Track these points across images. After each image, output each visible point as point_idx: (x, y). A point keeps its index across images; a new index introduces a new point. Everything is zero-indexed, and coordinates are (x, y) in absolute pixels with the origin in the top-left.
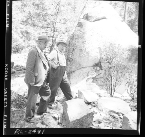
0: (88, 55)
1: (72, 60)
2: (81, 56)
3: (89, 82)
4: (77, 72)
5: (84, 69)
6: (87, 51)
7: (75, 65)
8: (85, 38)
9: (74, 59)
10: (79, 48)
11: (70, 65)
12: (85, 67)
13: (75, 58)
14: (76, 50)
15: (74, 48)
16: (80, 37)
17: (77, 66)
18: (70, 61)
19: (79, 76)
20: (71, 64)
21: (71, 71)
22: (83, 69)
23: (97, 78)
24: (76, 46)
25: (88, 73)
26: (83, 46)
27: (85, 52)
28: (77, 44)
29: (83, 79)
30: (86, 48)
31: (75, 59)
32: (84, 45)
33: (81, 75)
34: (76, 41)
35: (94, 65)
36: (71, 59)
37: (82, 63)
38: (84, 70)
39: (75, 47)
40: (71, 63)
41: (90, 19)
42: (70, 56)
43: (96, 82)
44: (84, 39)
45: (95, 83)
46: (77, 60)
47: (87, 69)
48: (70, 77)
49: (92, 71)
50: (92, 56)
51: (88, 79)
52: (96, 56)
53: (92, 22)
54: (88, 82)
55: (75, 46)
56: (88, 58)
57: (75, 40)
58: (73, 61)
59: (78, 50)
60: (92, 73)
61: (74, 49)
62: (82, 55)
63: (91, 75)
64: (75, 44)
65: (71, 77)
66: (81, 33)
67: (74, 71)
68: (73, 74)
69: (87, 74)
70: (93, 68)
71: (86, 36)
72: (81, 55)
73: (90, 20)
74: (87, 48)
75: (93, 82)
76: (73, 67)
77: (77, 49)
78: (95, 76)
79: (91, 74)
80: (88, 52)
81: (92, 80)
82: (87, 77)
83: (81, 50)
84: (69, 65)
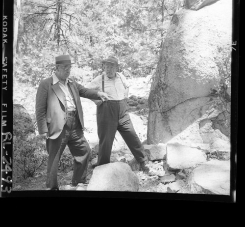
0: (194, 75)
1: (167, 86)
2: (180, 78)
3: (204, 127)
4: (180, 108)
5: (192, 103)
6: (189, 66)
7: (172, 96)
8: (183, 43)
9: (168, 85)
10: (175, 64)
11: (165, 96)
12: (193, 98)
13: (170, 82)
14: (169, 68)
15: (166, 65)
16: (173, 42)
17: (177, 98)
18: (162, 88)
19: (185, 117)
20: (165, 94)
21: (168, 107)
22: (190, 103)
23: (221, 119)
24: (169, 61)
25: (201, 110)
26: (181, 58)
27: (186, 70)
28: (170, 56)
29: (191, 122)
30: (188, 62)
31: (170, 84)
32: (184, 56)
33: (188, 114)
34: (169, 51)
35: (212, 93)
36: (164, 84)
37: (185, 92)
38: (193, 105)
39: (168, 63)
40: (166, 92)
41: (192, 5)
42: (162, 79)
43: (221, 127)
44: (183, 45)
45: (217, 130)
46: (175, 86)
47: (197, 102)
48: (167, 118)
49: (207, 106)
50: (202, 75)
51: (202, 121)
52: (210, 76)
53: (197, 10)
54: (203, 129)
55: (167, 60)
56: (195, 80)
57: (167, 49)
58: (168, 88)
59: (173, 67)
60: (208, 109)
61: (166, 67)
62: (183, 76)
63: (207, 113)
64: (168, 57)
65: (170, 118)
66: (175, 34)
67: (174, 107)
68: (173, 112)
69: (198, 112)
70: (208, 99)
71: (185, 39)
72: (180, 76)
73: (193, 7)
74: (190, 62)
75: (214, 127)
76: (171, 100)
77: (171, 65)
78: (216, 115)
79: (207, 111)
80: (194, 69)
81: (211, 124)
82: (200, 117)
83: (179, 67)
84: (163, 97)
